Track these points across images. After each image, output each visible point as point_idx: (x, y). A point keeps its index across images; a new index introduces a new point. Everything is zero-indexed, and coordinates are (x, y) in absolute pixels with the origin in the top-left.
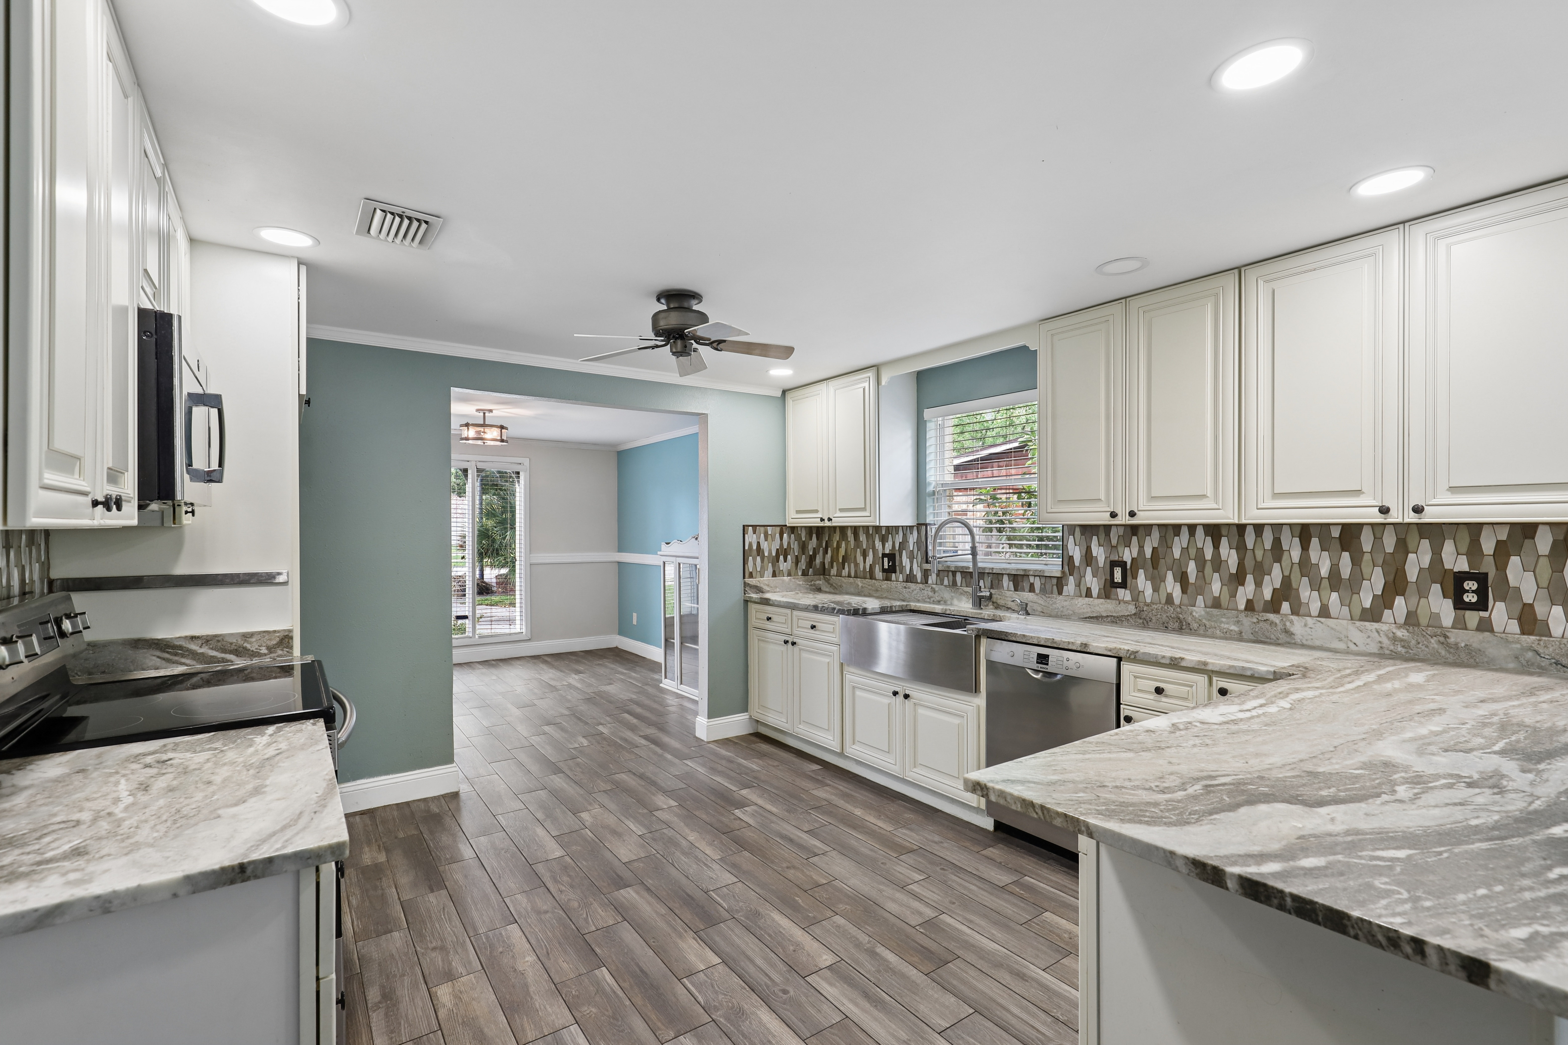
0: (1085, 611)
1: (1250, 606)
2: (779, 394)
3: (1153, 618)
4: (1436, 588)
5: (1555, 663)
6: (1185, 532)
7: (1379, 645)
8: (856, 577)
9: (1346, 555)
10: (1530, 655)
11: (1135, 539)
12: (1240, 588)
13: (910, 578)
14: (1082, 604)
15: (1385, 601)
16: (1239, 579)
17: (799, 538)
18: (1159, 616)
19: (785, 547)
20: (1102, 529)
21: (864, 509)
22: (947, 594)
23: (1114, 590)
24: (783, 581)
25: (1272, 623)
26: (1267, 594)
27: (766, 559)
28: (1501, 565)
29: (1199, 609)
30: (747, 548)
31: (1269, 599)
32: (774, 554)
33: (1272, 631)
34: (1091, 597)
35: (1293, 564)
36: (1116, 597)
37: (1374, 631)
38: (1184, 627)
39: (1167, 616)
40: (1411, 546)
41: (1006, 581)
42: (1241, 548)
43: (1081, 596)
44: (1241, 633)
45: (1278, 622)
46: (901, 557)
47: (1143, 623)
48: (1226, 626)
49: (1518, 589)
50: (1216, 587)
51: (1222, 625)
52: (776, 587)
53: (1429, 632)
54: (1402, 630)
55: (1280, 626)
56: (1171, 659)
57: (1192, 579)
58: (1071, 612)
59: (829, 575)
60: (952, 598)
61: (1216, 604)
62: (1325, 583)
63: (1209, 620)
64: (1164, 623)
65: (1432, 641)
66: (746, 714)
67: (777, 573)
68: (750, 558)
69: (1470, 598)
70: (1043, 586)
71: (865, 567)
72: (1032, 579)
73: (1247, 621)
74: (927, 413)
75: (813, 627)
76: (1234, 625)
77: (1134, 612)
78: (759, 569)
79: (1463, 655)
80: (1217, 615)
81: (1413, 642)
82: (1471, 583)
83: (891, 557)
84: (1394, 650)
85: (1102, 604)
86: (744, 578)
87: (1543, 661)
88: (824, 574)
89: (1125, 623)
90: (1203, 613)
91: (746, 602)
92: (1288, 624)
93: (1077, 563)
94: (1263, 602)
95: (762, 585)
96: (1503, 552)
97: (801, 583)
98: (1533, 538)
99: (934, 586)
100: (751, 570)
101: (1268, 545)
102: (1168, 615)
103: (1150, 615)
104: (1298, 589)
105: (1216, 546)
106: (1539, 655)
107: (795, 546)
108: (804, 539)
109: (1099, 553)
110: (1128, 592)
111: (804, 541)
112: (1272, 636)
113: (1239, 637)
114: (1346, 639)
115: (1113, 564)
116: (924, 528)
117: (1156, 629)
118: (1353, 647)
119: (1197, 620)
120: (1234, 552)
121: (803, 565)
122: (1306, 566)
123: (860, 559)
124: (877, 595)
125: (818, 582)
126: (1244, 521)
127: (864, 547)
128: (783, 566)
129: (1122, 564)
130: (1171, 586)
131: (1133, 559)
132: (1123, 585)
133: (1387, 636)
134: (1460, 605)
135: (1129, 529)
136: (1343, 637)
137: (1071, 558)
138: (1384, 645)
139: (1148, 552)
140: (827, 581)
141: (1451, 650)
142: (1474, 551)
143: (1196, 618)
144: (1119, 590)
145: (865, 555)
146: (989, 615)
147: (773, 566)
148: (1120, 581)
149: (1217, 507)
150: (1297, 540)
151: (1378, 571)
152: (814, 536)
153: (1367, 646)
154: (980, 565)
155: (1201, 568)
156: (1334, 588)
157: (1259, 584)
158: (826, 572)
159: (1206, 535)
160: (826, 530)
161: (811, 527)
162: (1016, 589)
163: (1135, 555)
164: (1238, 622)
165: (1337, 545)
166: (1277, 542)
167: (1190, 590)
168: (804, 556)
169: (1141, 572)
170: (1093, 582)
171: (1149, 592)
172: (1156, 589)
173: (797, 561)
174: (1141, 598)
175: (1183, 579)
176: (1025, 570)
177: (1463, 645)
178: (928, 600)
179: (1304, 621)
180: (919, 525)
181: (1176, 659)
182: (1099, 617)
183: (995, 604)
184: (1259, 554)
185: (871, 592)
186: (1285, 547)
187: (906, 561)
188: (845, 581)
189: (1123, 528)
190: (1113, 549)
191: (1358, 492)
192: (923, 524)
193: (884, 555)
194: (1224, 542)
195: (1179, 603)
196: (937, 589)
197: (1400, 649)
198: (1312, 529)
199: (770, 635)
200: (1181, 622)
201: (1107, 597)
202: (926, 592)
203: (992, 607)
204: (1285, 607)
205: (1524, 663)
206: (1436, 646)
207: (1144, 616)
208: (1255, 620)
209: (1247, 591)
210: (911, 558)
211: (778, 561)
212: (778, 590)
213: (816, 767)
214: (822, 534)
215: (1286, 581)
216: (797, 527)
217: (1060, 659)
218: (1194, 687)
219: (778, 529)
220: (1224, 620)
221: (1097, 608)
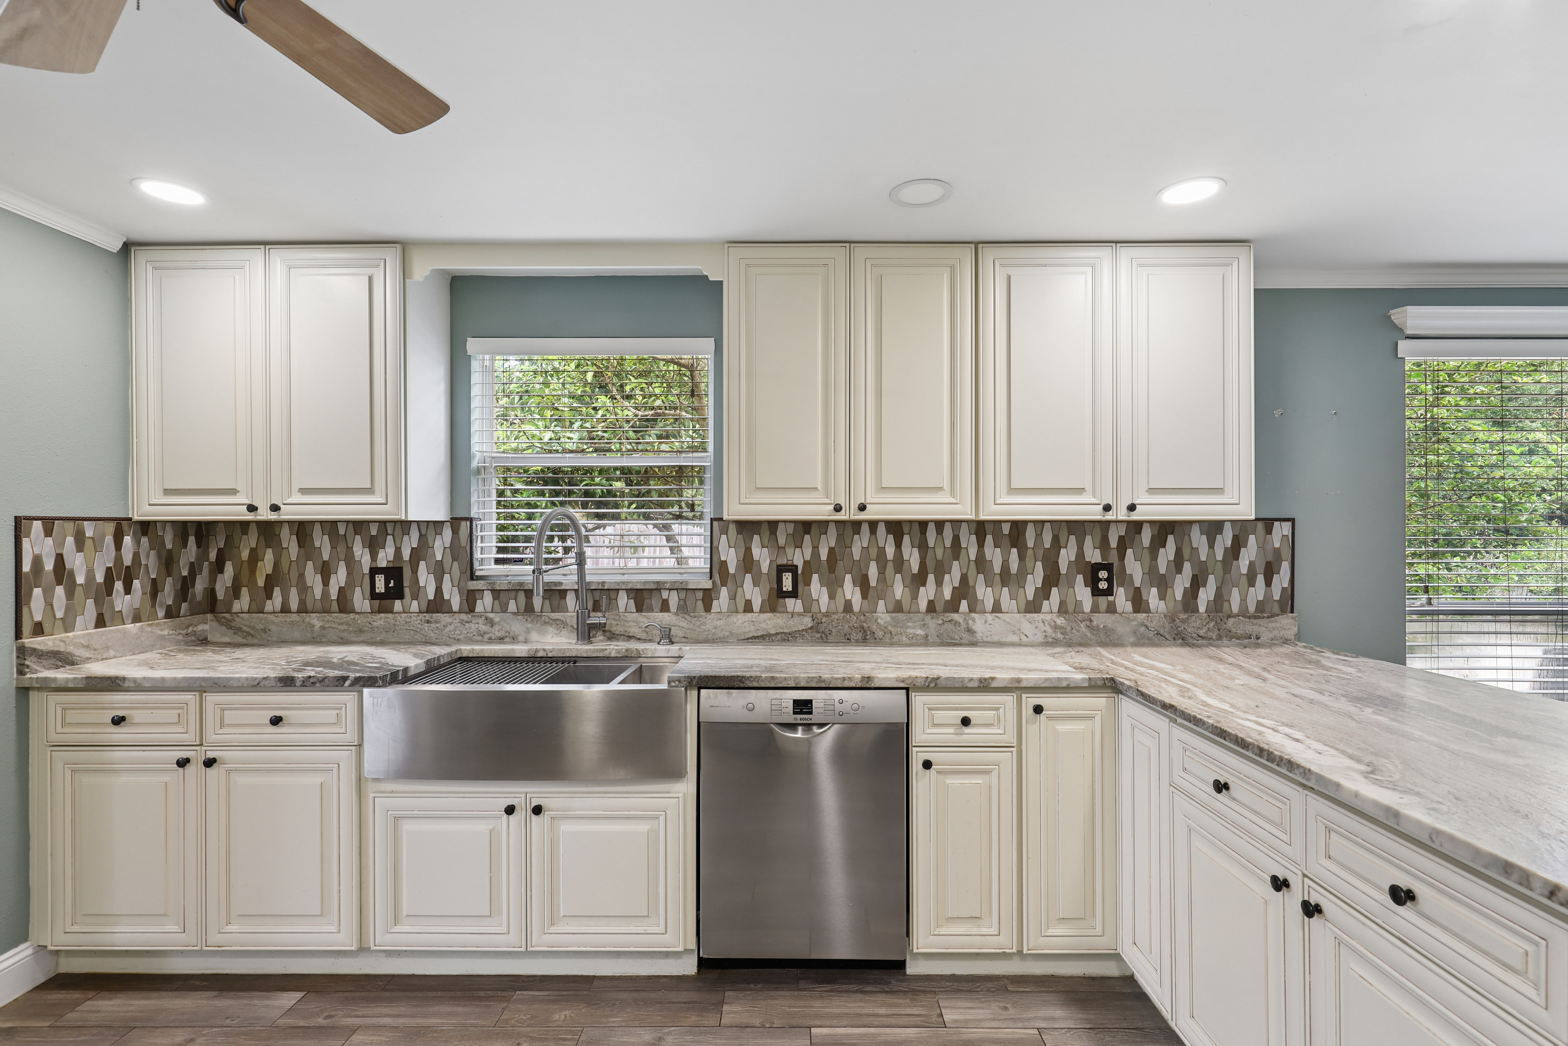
0: (747, 629)
1: (931, 607)
2: (115, 246)
3: (834, 630)
4: (1080, 578)
5: (1157, 634)
6: (865, 528)
7: (1044, 634)
8: (303, 609)
9: (1014, 551)
10: (1143, 629)
11: (807, 538)
12: (922, 589)
13: (438, 605)
14: (743, 622)
15: (1044, 593)
16: (920, 579)
17: (157, 544)
18: (840, 627)
19: (128, 560)
20: (765, 527)
21: (370, 491)
22: (517, 626)
23: (781, 600)
24: (125, 633)
25: (957, 624)
26: (947, 594)
27: (79, 592)
28: (1122, 557)
29: (882, 615)
30: (26, 567)
31: (949, 598)
32: (100, 578)
33: (956, 631)
34: (752, 611)
35: (969, 561)
36: (784, 609)
37: (1040, 621)
38: (868, 637)
39: (849, 627)
40: (1062, 541)
41: (623, 599)
42: (923, 547)
43: (737, 612)
44: (927, 636)
45: (961, 621)
46: (415, 570)
47: (821, 637)
48: (912, 631)
49: (1131, 576)
50: (899, 590)
51: (909, 630)
52: (108, 648)
53: (1079, 618)
54: (1061, 618)
55: (963, 625)
56: (981, 680)
57: (873, 583)
58: (727, 634)
59: (229, 612)
60: (528, 631)
61: (898, 608)
62: (997, 579)
63: (895, 626)
64: (846, 635)
65: (1082, 625)
66: (22, 947)
67: (107, 617)
68: (37, 592)
69: (1103, 585)
70: (682, 603)
71: (325, 594)
72: (665, 594)
73: (933, 623)
74: (473, 345)
75: (276, 721)
76: (920, 628)
77: (810, 625)
78: (59, 614)
79: (1102, 635)
80: (903, 620)
81: (1069, 628)
82: (1103, 572)
83: (394, 573)
84: (1055, 638)
85: (769, 619)
86: (18, 635)
87: (1150, 634)
88: (213, 611)
89: (800, 640)
90: (889, 619)
91: (23, 691)
92: (970, 622)
93: (732, 570)
94: (943, 602)
95: (71, 649)
96: (1123, 544)
97: (166, 633)
98: (1140, 534)
99: (491, 615)
100: (38, 618)
101: (948, 544)
102: (850, 625)
103: (830, 627)
104: (974, 587)
105: (898, 545)
106: (1148, 628)
107: (151, 562)
108: (169, 546)
109: (761, 555)
110: (799, 602)
111: (170, 551)
112: (956, 637)
113: (925, 642)
114: (1018, 632)
115: (781, 570)
116: (465, 525)
117: (837, 643)
118: (1024, 638)
119: (882, 628)
120: (916, 551)
121: (168, 596)
122: (981, 563)
123: (313, 579)
124: (361, 639)
125: (200, 627)
126: (982, 517)
127: (326, 557)
128: (121, 601)
129: (793, 569)
130: (850, 591)
131: (805, 562)
132: (794, 594)
133: (1050, 625)
134: (1096, 592)
135: (800, 526)
136: (1017, 630)
137: (724, 564)
138: (1048, 634)
139: (824, 555)
140: (228, 624)
141: (1095, 632)
142: (1104, 544)
143: (881, 625)
144: (787, 600)
145: (326, 571)
146: (618, 652)
147: (98, 603)
148: (790, 589)
149: (956, 501)
150: (973, 538)
151: (1039, 564)
152: (192, 540)
153: (1035, 636)
154: (588, 578)
155: (882, 571)
156: (1004, 583)
157: (939, 583)
158: (219, 607)
159: (888, 532)
160: (221, 529)
161: (185, 523)
162: (639, 609)
163: (808, 557)
164: (924, 625)
165: (1006, 542)
166: (956, 540)
167: (871, 594)
168: (169, 580)
169: (815, 577)
170: (754, 593)
171: (824, 599)
172: (832, 596)
173: (155, 589)
174: (814, 608)
175: (863, 583)
176: (658, 582)
177: (1102, 626)
178: (480, 638)
179: (984, 618)
180: (455, 522)
181: (985, 679)
182: (766, 635)
183: (608, 634)
184: (939, 553)
185: (345, 635)
186: (964, 545)
187: (426, 579)
188: (276, 620)
189: (793, 525)
190: (781, 550)
191: (1080, 491)
192: (466, 519)
193: (374, 571)
194: (906, 539)
195: (858, 611)
196: (497, 619)
197: (1059, 636)
198: (986, 526)
199: (119, 754)
200: (865, 631)
201: (773, 610)
202: (473, 626)
203: (602, 638)
204: (964, 605)
205: (1139, 635)
206: (1084, 629)
207: (823, 629)
208: (940, 622)
209: (927, 593)
210: (439, 571)
211: (109, 593)
212: (112, 653)
213: (289, 999)
214: (208, 535)
215: (964, 579)
216: (155, 522)
217: (830, 702)
218: (1002, 710)
219: (111, 527)
220: (910, 624)
221: (764, 625)
